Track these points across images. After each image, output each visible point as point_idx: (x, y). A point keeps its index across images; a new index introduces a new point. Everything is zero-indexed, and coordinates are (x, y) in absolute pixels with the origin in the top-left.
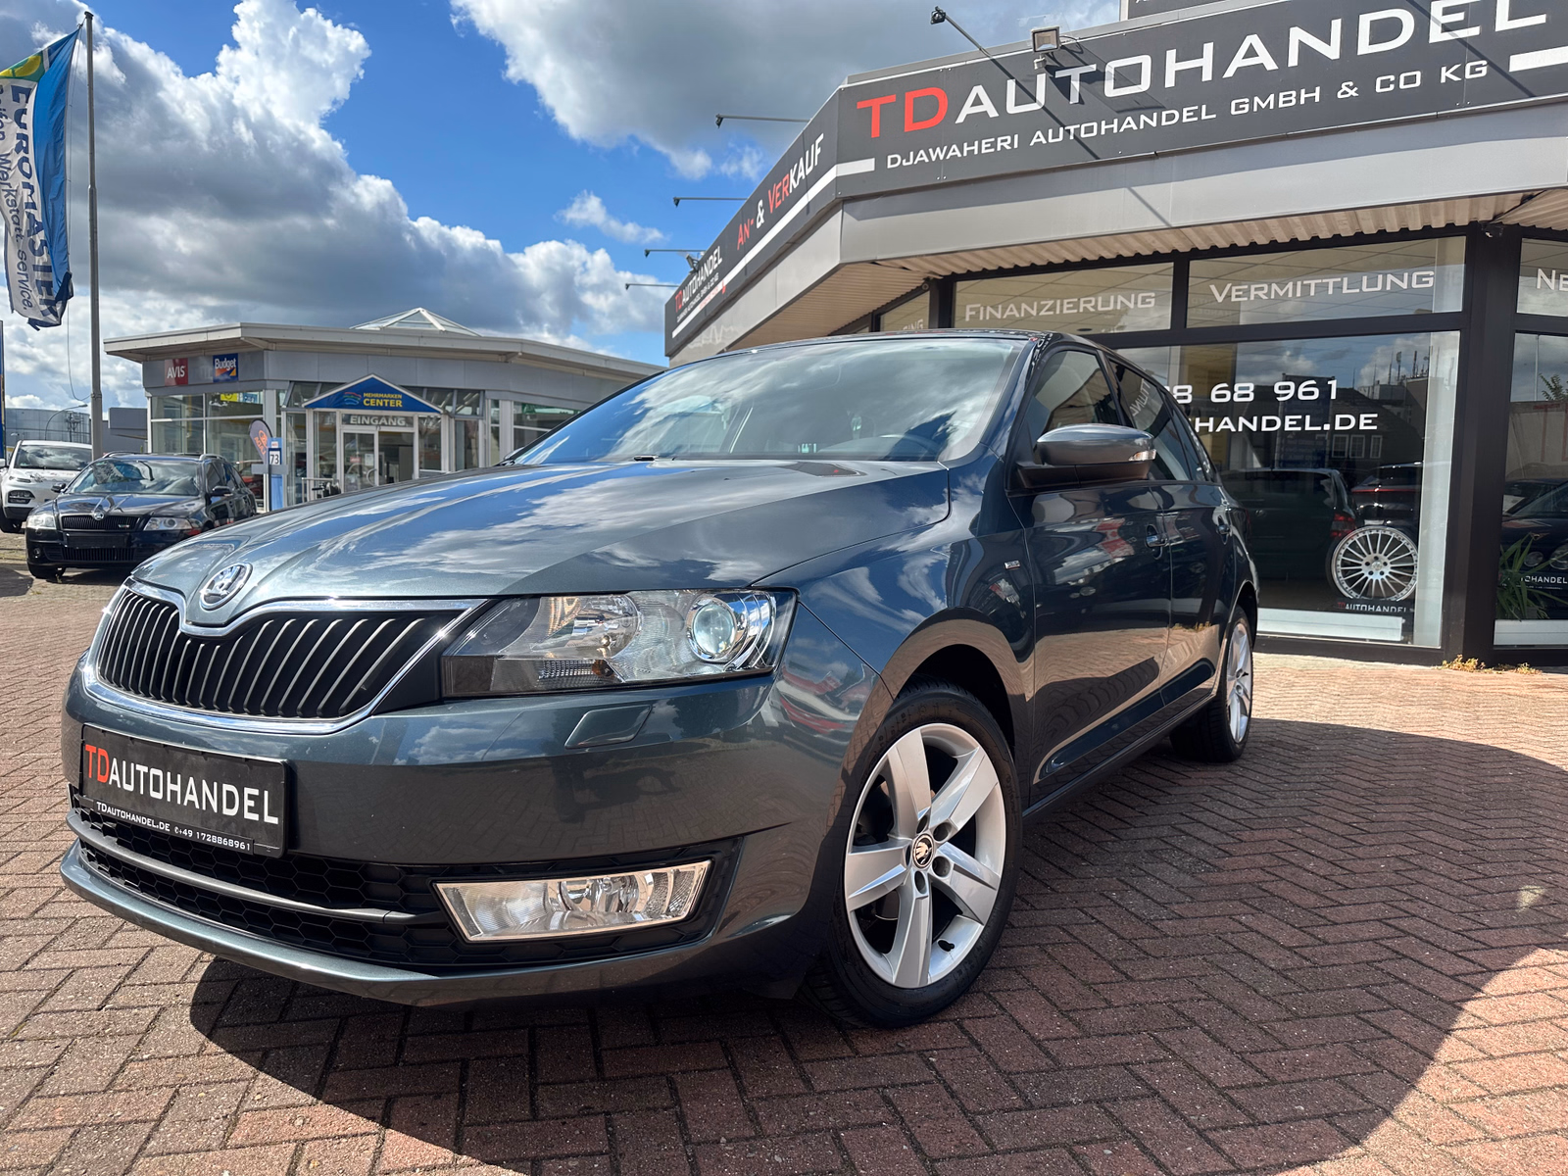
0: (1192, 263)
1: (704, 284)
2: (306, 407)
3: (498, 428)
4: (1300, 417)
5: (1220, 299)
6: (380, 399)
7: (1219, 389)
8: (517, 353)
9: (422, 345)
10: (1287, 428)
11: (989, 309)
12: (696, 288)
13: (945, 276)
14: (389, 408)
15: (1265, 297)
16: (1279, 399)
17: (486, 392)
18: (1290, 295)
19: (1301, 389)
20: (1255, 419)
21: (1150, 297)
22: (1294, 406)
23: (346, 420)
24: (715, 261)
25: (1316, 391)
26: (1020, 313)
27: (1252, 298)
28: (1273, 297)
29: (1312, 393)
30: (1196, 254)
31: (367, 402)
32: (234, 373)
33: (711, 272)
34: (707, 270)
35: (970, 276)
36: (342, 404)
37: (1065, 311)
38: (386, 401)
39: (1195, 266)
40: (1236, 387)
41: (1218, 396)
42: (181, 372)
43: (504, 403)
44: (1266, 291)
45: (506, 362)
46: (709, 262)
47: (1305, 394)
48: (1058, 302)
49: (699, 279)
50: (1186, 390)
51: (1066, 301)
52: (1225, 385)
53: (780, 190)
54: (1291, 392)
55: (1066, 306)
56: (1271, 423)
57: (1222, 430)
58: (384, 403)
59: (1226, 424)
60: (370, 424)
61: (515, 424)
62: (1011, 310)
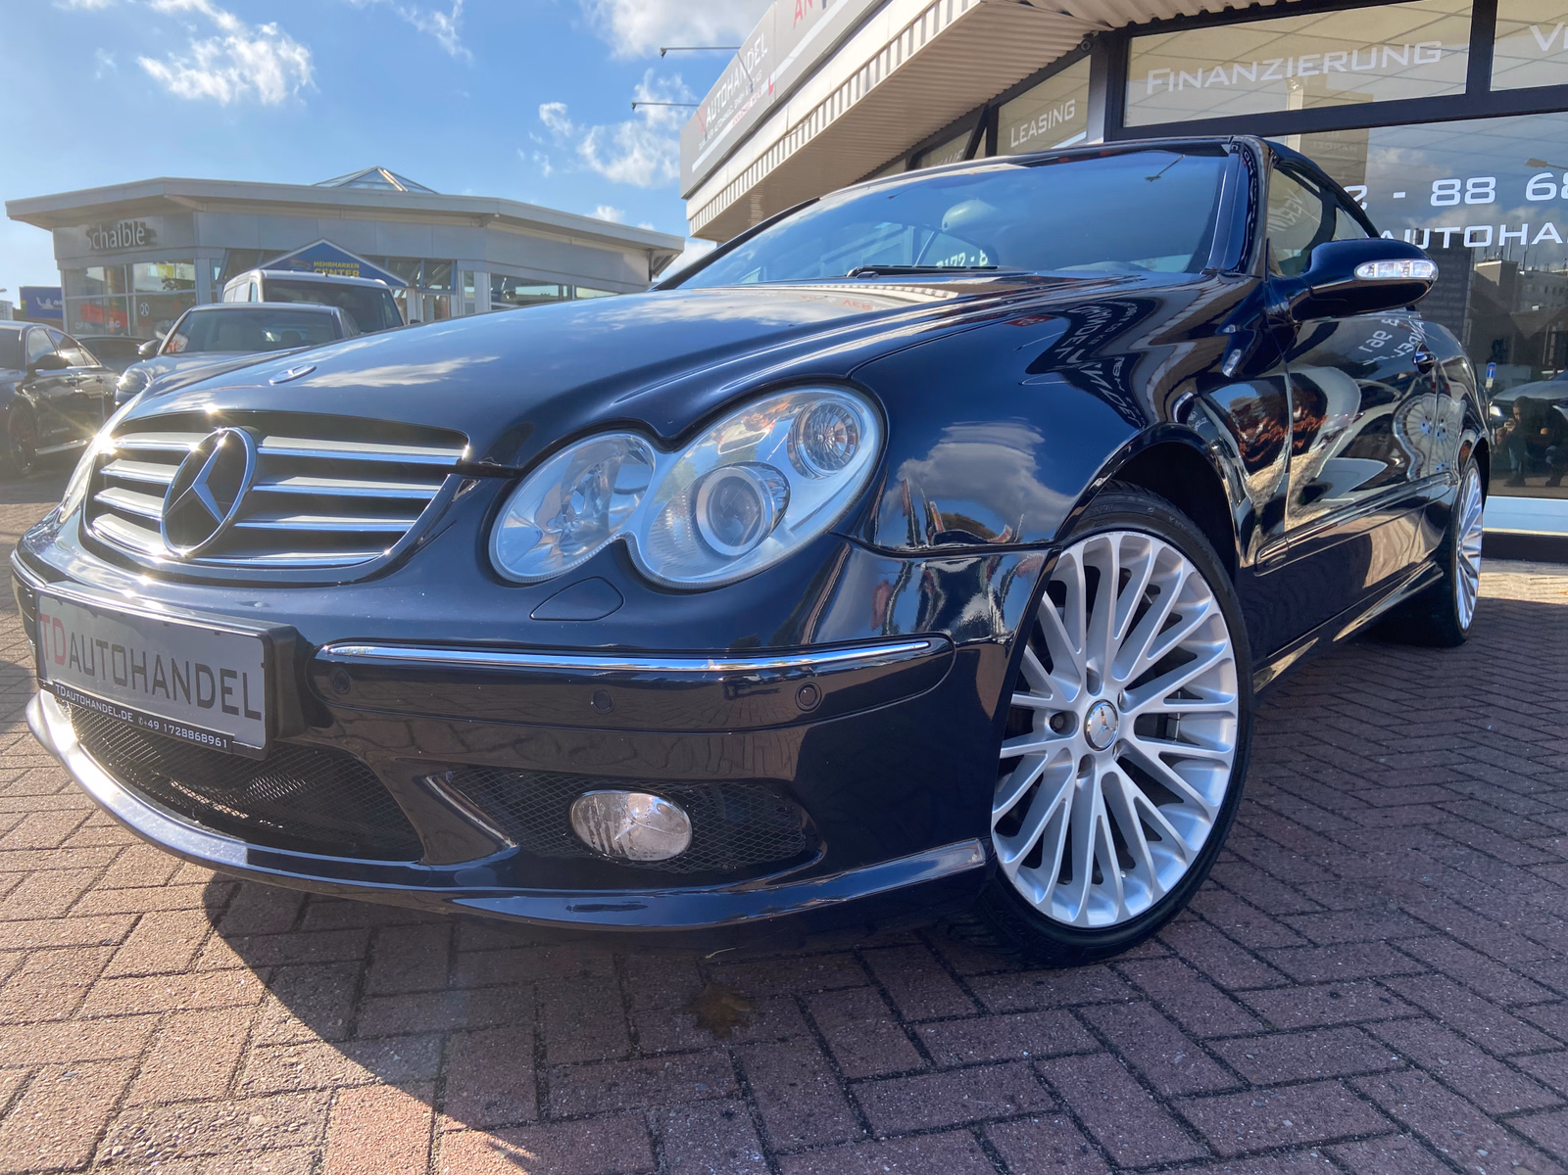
1: (739, 90)
6: (334, 268)
7: (1539, 182)
8: (493, 215)
9: (380, 205)
11: (1183, 75)
13: (1117, 29)
17: (459, 263)
21: (1434, 47)
26: (1230, 79)
35: (1156, 26)
37: (1300, 74)
41: (1535, 192)
46: (746, 59)
48: (1291, 59)
49: (730, 88)
50: (1486, 185)
51: (1302, 58)
52: (1549, 175)
57: (1542, 242)
59: (1549, 233)
62: (1218, 75)
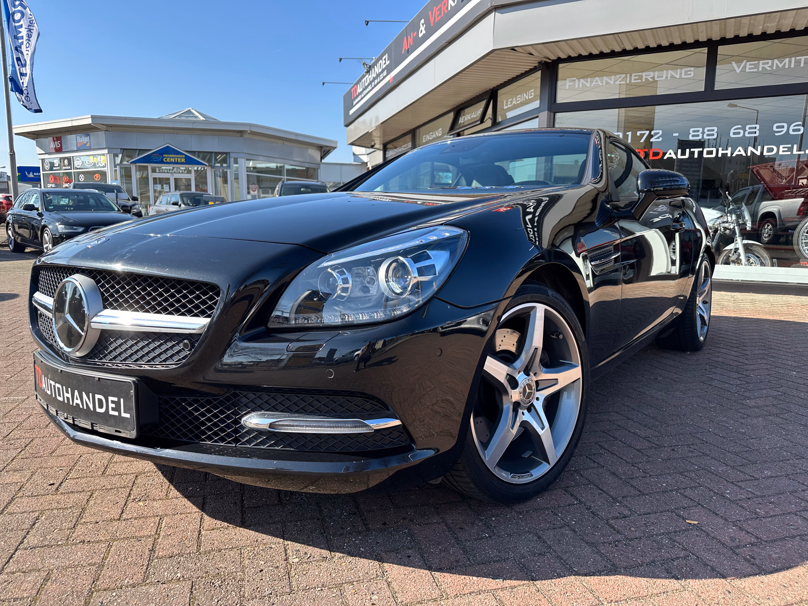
0: (719, 47)
1: (374, 79)
2: (131, 163)
3: (238, 174)
4: (790, 146)
5: (738, 71)
6: (173, 158)
7: (734, 130)
8: (247, 131)
9: (194, 127)
10: (781, 153)
11: (582, 81)
12: (368, 82)
13: (553, 60)
14: (177, 163)
15: (769, 69)
16: (776, 134)
17: (231, 154)
18: (787, 67)
19: (792, 128)
20: (759, 148)
21: (691, 71)
22: (786, 139)
23: (154, 171)
24: (384, 63)
25: (802, 128)
26: (602, 83)
27: (760, 69)
28: (774, 68)
29: (799, 130)
30: (724, 41)
31: (165, 160)
32: (88, 145)
33: (380, 70)
34: (377, 70)
35: (570, 59)
36: (152, 161)
37: (633, 81)
38: (176, 159)
39: (722, 49)
40: (748, 127)
41: (734, 134)
42: (57, 143)
43: (241, 159)
44: (770, 64)
45: (241, 136)
46: (378, 65)
47: (794, 130)
48: (628, 75)
49: (369, 77)
50: (713, 130)
51: (632, 75)
52: (740, 126)
53: (440, 10)
54: (785, 130)
55: (633, 78)
56: (772, 150)
57: (737, 155)
58: (175, 160)
59: (740, 151)
60: (168, 172)
61: (247, 171)
62: (597, 81)
